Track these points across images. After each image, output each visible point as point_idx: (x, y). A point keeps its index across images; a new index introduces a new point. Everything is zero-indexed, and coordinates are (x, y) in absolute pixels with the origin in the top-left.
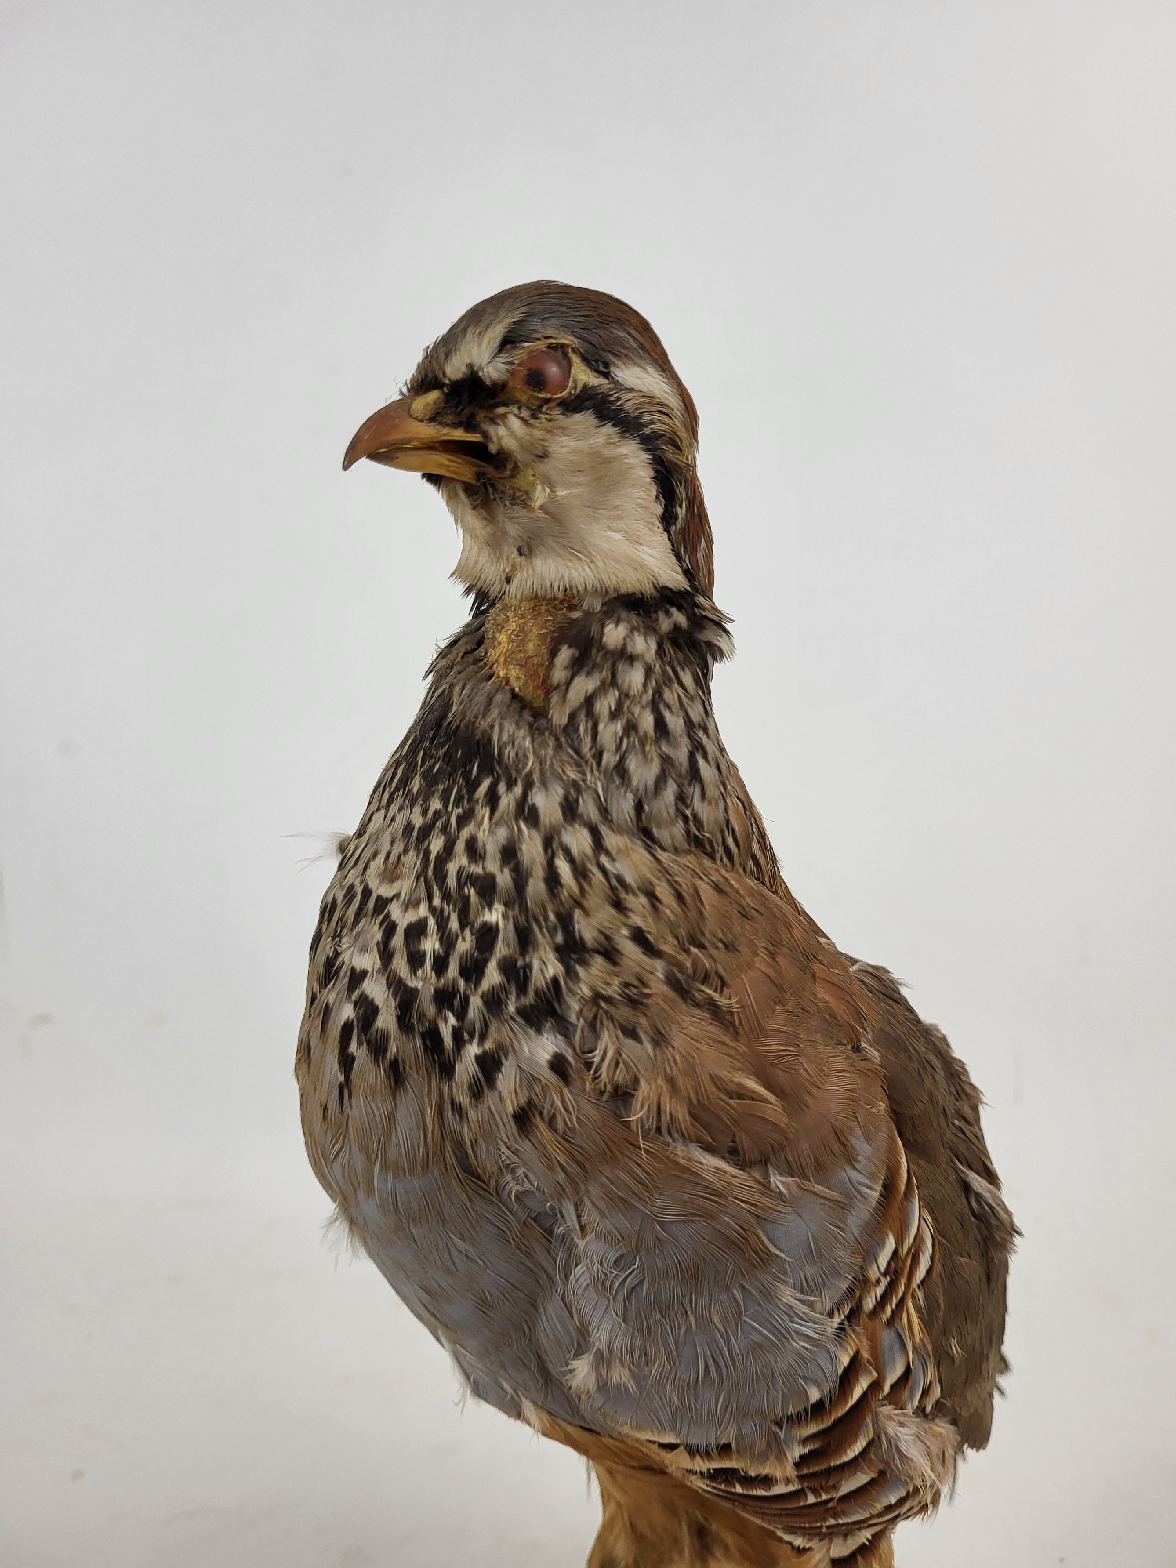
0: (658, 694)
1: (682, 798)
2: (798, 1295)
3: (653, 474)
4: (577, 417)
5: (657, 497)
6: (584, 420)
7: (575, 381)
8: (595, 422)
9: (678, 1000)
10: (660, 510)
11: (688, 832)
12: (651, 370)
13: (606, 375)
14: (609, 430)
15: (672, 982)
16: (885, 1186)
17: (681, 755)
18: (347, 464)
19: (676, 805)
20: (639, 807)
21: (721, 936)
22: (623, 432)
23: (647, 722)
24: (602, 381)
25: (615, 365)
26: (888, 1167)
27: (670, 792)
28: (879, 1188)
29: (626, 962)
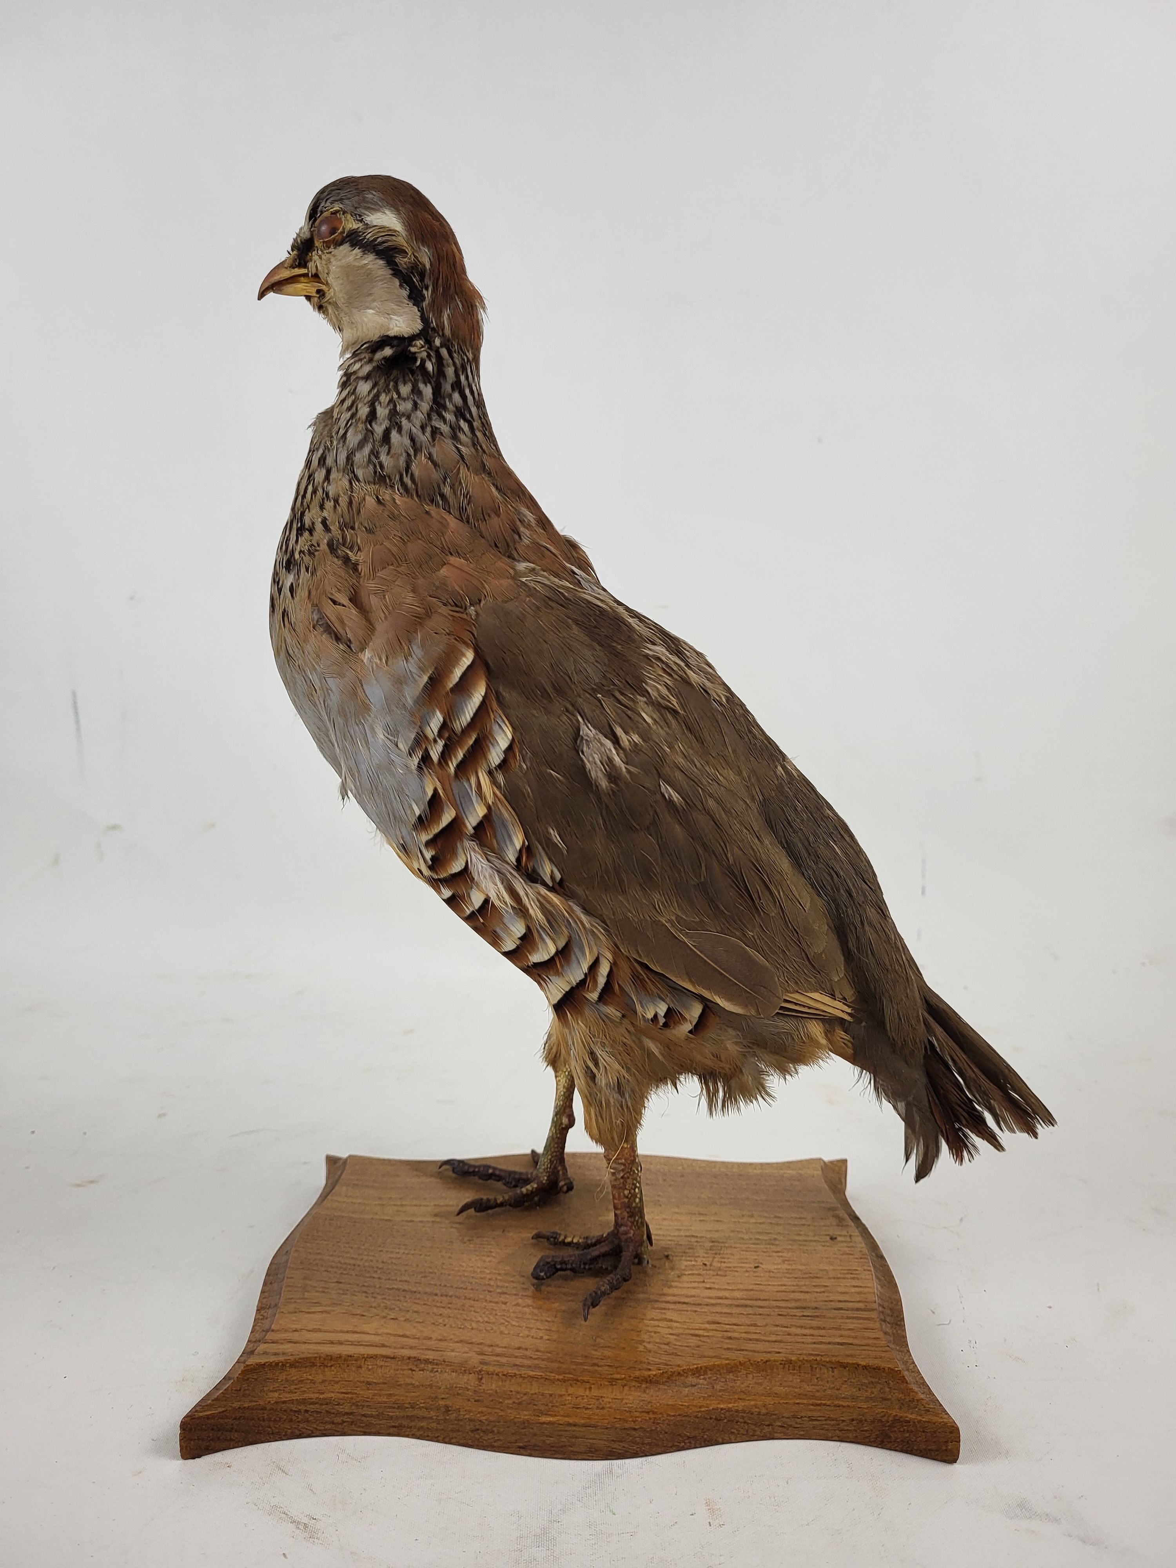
0: (377, 396)
1: (375, 453)
2: (386, 735)
3: (391, 272)
4: (342, 247)
5: (401, 286)
6: (346, 247)
7: (344, 229)
8: (350, 248)
9: (329, 554)
10: (405, 293)
11: (375, 472)
12: (387, 212)
13: (361, 221)
14: (357, 251)
15: (330, 545)
16: (430, 678)
17: (379, 429)
18: (261, 295)
19: (369, 456)
20: (348, 458)
21: (366, 525)
22: (363, 251)
23: (364, 411)
24: (360, 225)
25: (365, 214)
26: (436, 668)
27: (367, 450)
28: (425, 678)
29: (315, 534)
